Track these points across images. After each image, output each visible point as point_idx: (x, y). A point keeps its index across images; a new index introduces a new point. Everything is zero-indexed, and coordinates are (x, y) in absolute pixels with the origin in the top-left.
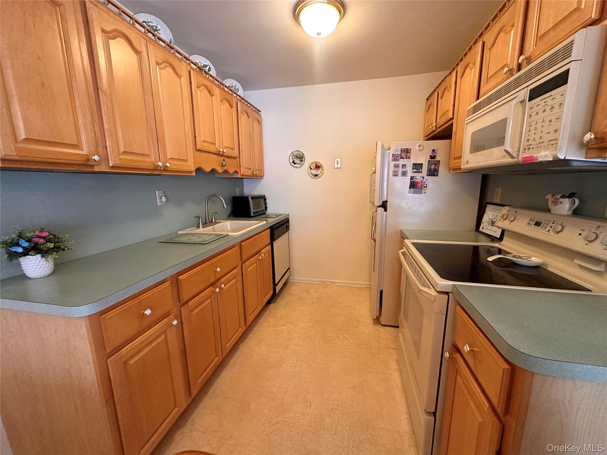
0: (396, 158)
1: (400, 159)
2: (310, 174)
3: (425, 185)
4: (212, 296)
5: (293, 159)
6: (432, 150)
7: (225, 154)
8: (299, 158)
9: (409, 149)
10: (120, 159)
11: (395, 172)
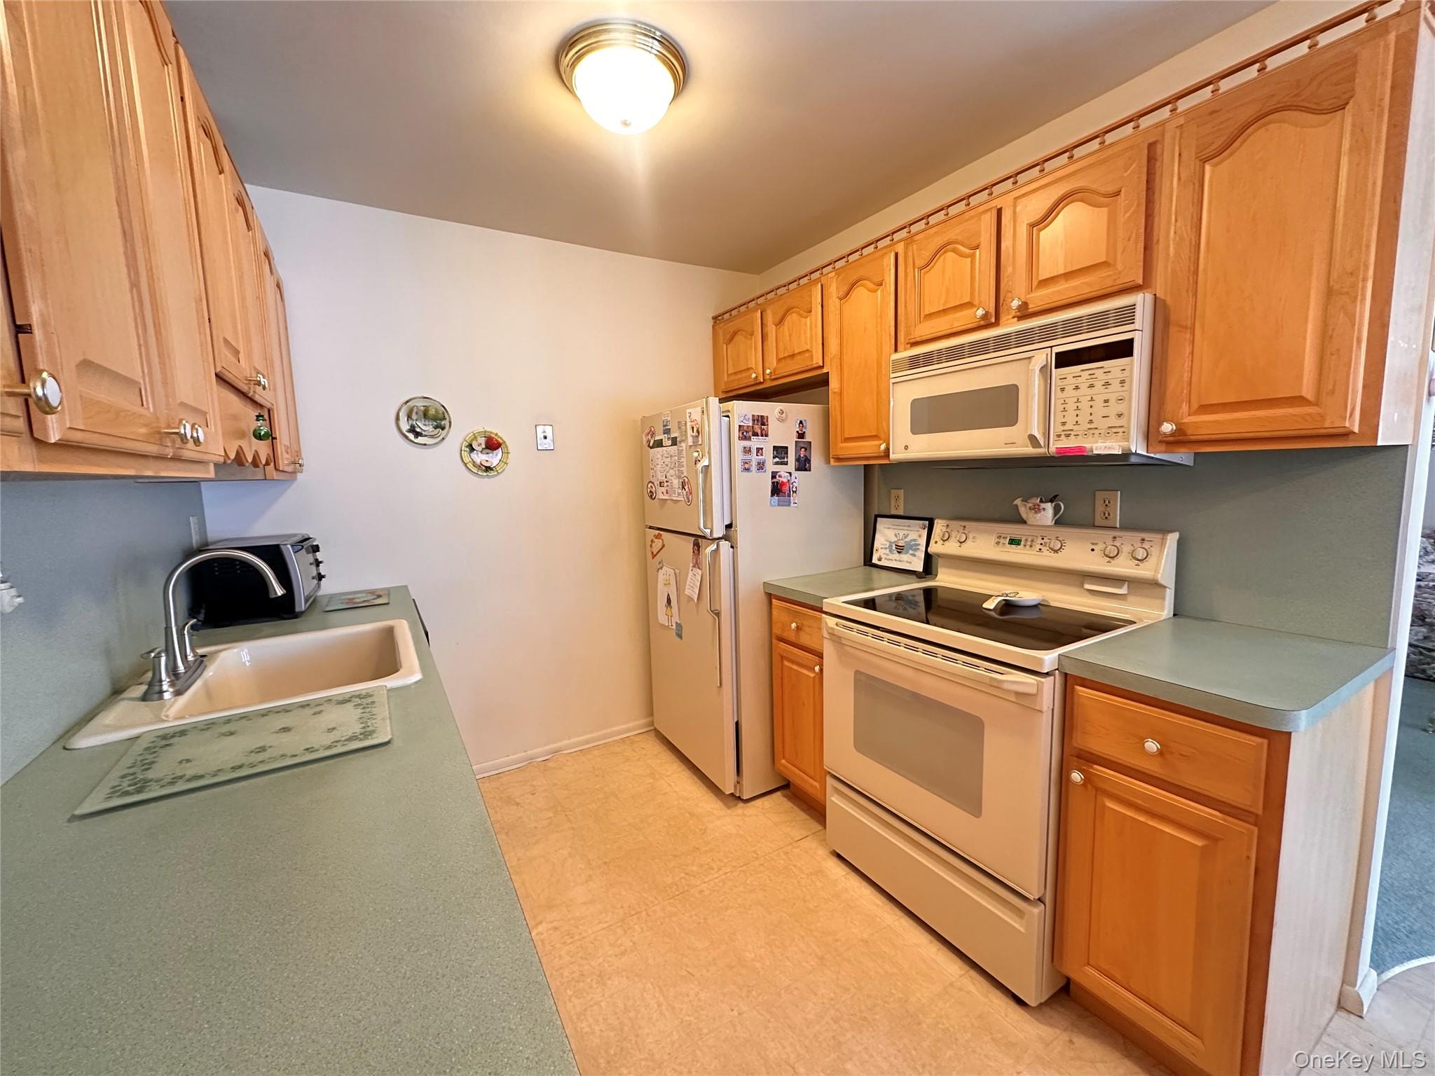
2: (470, 466)
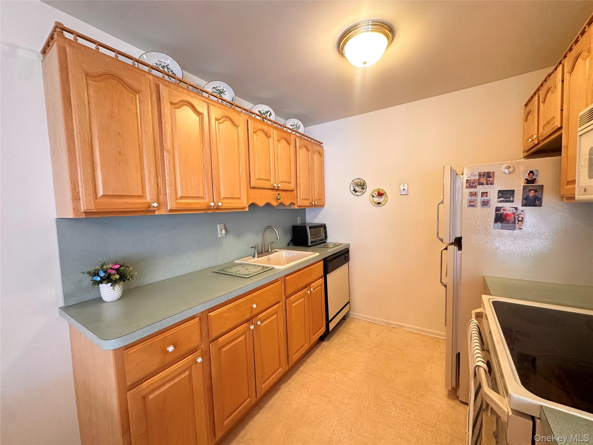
0: (471, 184)
1: (478, 186)
2: (372, 202)
3: (520, 219)
4: (247, 333)
5: (354, 188)
6: (528, 172)
7: (280, 189)
8: (360, 185)
9: (491, 173)
10: (177, 203)
11: (471, 202)
